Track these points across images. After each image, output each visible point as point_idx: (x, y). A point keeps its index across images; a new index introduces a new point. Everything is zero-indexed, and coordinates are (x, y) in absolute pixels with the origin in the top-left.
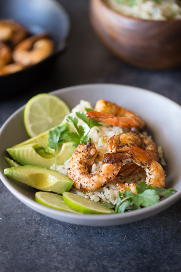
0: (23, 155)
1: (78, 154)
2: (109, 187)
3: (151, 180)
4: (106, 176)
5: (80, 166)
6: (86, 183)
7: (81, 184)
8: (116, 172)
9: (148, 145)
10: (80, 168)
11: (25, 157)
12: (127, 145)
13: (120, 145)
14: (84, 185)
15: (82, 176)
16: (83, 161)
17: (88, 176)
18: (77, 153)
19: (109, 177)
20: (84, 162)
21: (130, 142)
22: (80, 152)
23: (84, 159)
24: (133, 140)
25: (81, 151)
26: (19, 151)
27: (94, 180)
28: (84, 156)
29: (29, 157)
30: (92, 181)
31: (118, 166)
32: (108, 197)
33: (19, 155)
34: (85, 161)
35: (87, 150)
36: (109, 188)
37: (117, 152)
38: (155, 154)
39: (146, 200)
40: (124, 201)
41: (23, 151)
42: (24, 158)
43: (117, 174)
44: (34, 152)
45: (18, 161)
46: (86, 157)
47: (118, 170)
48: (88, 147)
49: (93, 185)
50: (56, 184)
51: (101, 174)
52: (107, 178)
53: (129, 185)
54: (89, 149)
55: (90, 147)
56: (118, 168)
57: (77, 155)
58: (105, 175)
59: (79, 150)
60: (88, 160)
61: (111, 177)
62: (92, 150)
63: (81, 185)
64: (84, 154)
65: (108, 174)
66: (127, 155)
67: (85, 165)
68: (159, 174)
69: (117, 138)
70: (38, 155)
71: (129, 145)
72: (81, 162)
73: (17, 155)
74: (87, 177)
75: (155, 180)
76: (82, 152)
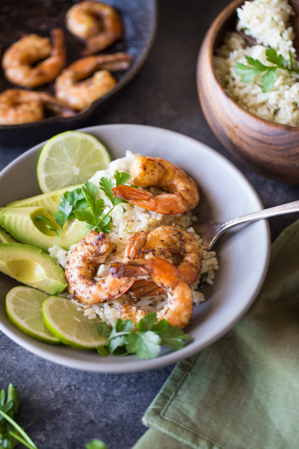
0: (15, 223)
1: (85, 246)
2: (112, 304)
3: (169, 312)
4: (109, 292)
5: (81, 264)
6: (82, 292)
7: (75, 291)
8: (124, 289)
9: (189, 253)
10: (80, 268)
11: (18, 227)
12: (153, 251)
13: (143, 250)
14: (79, 294)
15: (79, 280)
16: (88, 258)
17: (87, 283)
18: (83, 243)
19: (113, 293)
20: (89, 260)
21: (161, 246)
22: (87, 244)
23: (89, 256)
24: (167, 243)
25: (89, 243)
26: (10, 218)
27: (92, 292)
28: (90, 251)
29: (24, 228)
30: (89, 292)
31: (129, 281)
32: (108, 317)
33: (9, 223)
34: (91, 258)
35: (97, 244)
36: (112, 306)
37: (130, 264)
38: (194, 270)
39: (144, 347)
40: (120, 336)
41: (16, 220)
42: (16, 228)
43: (124, 291)
44: (31, 223)
45: (7, 231)
46: (92, 254)
47: (128, 286)
48: (99, 239)
49: (88, 298)
50: (43, 281)
51: (103, 286)
52: (110, 295)
53: (137, 310)
54: (100, 243)
55: (102, 241)
56: (128, 283)
57: (83, 246)
58: (108, 289)
59: (88, 241)
60: (95, 258)
61: (116, 294)
62: (104, 245)
63: (75, 293)
64: (91, 248)
65: (111, 289)
66: (142, 272)
67: (88, 264)
68: (183, 305)
69: (142, 239)
70: (36, 229)
71: (157, 251)
72: (84, 259)
73: (6, 223)
74: (85, 285)
75: (175, 313)
76: (91, 244)
